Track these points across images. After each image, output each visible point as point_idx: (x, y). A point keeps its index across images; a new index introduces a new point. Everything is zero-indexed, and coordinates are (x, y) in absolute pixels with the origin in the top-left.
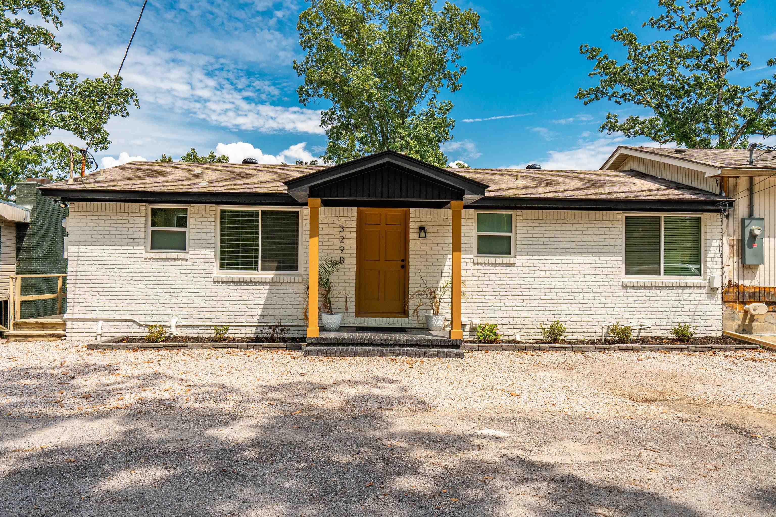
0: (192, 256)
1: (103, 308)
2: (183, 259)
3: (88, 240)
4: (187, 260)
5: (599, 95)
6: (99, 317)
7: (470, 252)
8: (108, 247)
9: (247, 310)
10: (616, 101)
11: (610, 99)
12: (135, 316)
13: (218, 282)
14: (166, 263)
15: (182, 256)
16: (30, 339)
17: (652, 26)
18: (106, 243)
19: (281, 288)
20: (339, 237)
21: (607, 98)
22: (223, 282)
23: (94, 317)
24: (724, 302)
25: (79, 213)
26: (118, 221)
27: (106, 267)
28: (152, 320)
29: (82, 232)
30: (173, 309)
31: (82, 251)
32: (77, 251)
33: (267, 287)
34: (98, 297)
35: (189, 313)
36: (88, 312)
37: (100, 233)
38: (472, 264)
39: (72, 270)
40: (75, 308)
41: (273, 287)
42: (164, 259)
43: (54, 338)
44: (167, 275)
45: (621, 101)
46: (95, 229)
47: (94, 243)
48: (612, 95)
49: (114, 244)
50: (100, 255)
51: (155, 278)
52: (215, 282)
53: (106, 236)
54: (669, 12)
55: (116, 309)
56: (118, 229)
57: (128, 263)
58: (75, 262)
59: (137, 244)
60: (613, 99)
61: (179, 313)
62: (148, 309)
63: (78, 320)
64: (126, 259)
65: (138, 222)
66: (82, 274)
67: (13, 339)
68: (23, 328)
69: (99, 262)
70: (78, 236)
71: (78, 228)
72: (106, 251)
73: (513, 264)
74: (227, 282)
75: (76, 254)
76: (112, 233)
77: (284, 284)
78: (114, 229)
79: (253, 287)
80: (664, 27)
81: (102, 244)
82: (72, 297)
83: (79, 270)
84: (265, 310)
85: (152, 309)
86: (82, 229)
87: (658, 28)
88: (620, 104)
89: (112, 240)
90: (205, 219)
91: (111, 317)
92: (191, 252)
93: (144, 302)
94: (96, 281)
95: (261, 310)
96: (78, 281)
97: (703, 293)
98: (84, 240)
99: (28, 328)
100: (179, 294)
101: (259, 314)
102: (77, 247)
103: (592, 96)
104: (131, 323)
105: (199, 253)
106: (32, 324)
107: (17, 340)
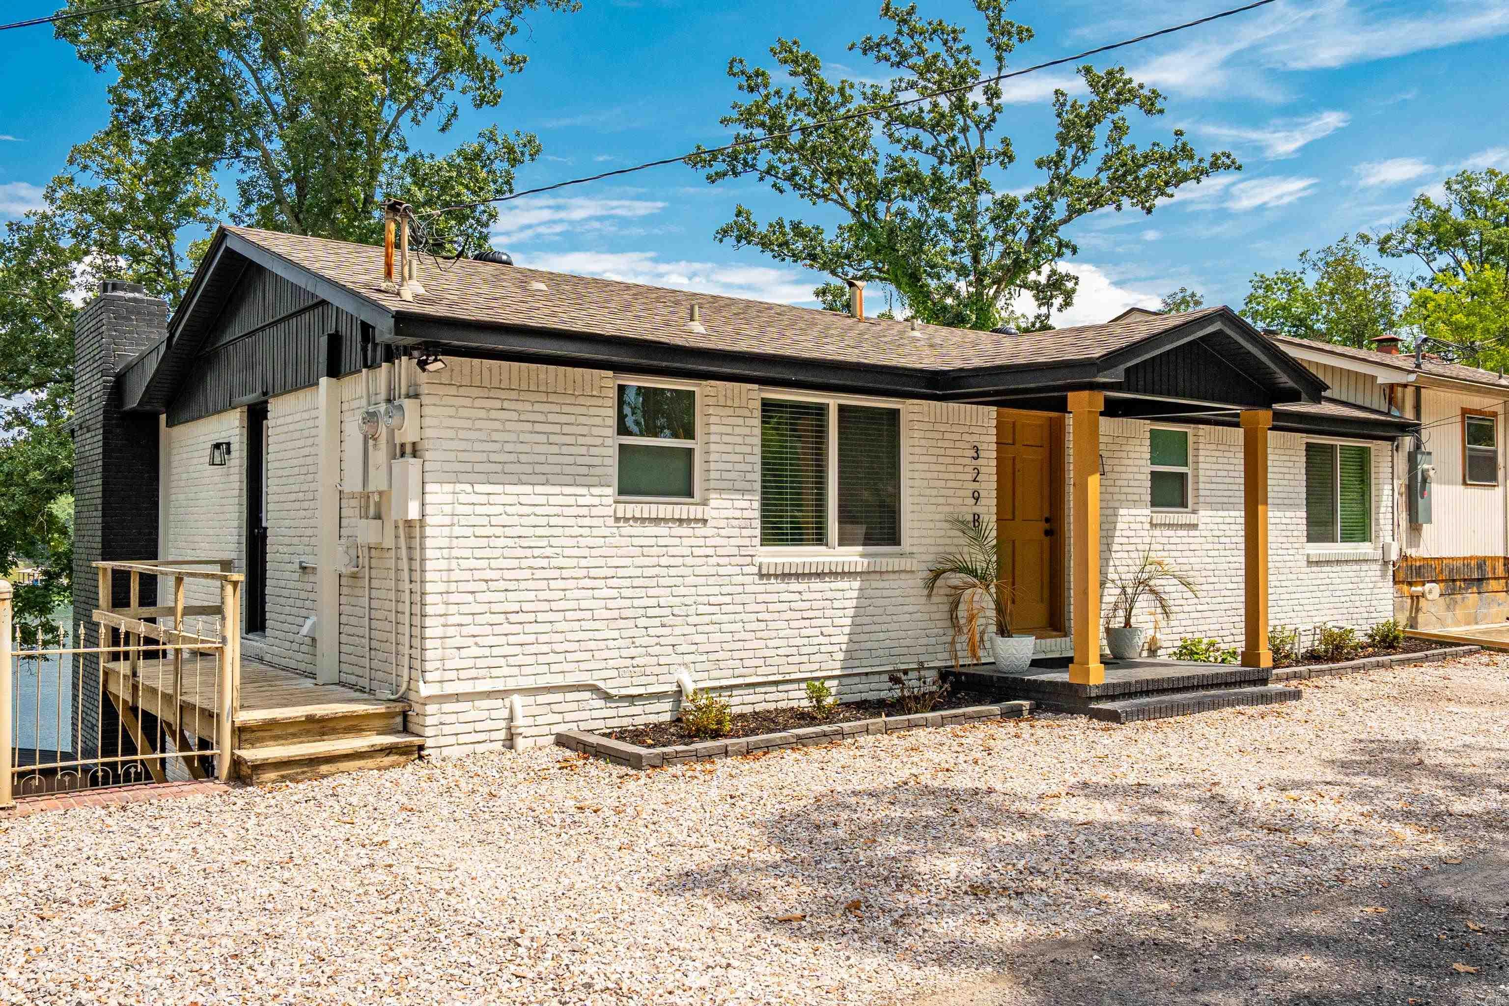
0: (715, 514)
1: (520, 660)
2: (696, 520)
3: (478, 468)
4: (705, 521)
5: (740, 168)
6: (511, 684)
7: (1135, 504)
8: (528, 489)
9: (822, 640)
10: (774, 186)
11: (761, 179)
12: (597, 675)
13: (768, 576)
14: (661, 530)
15: (696, 512)
16: (324, 769)
17: (865, 52)
18: (524, 478)
19: (881, 584)
20: (970, 469)
21: (757, 175)
22: (776, 576)
23: (499, 685)
24: (1395, 582)
25: (453, 391)
26: (552, 418)
27: (525, 543)
28: (636, 681)
29: (463, 445)
30: (679, 649)
31: (463, 498)
32: (449, 498)
33: (856, 584)
34: (507, 628)
35: (712, 657)
36: (482, 673)
37: (509, 447)
38: (1147, 526)
39: (438, 553)
40: (449, 664)
41: (867, 584)
42: (657, 521)
43: (393, 758)
44: (664, 561)
45: (786, 186)
46: (496, 436)
47: (493, 477)
48: (768, 172)
49: (543, 478)
50: (510, 510)
51: (638, 572)
52: (761, 576)
53: (523, 458)
54: (900, 32)
55: (552, 658)
56: (553, 438)
57: (577, 531)
58: (446, 531)
59: (595, 480)
60: (770, 180)
61: (691, 658)
62: (625, 652)
63: (457, 697)
64: (571, 521)
65: (598, 421)
66: (465, 564)
67: (273, 775)
68: (262, 740)
69: (509, 531)
70: (452, 456)
71: (451, 434)
72: (523, 500)
73: (1195, 526)
74: (785, 576)
75: (448, 509)
76: (538, 449)
77: (885, 577)
78: (543, 438)
79: (833, 585)
80: (887, 59)
81: (515, 478)
82: (439, 632)
83: (455, 553)
84: (855, 638)
85: (633, 652)
86: (462, 434)
87: (878, 59)
88: (781, 191)
89: (538, 468)
90: (740, 421)
91: (542, 682)
92: (713, 503)
93: (616, 634)
94: (502, 585)
95: (845, 639)
96: (453, 587)
97: (1377, 567)
98: (468, 467)
99: (276, 738)
100: (692, 610)
101: (844, 647)
102: (448, 488)
103: (719, 166)
104: (587, 695)
105: (728, 504)
106: (292, 723)
107: (283, 778)
